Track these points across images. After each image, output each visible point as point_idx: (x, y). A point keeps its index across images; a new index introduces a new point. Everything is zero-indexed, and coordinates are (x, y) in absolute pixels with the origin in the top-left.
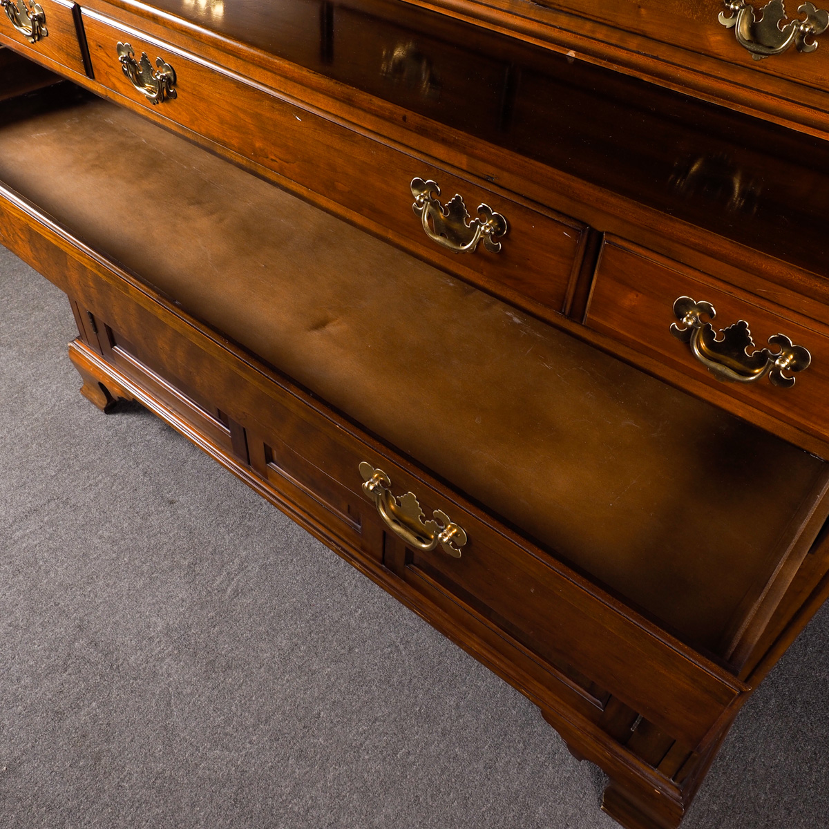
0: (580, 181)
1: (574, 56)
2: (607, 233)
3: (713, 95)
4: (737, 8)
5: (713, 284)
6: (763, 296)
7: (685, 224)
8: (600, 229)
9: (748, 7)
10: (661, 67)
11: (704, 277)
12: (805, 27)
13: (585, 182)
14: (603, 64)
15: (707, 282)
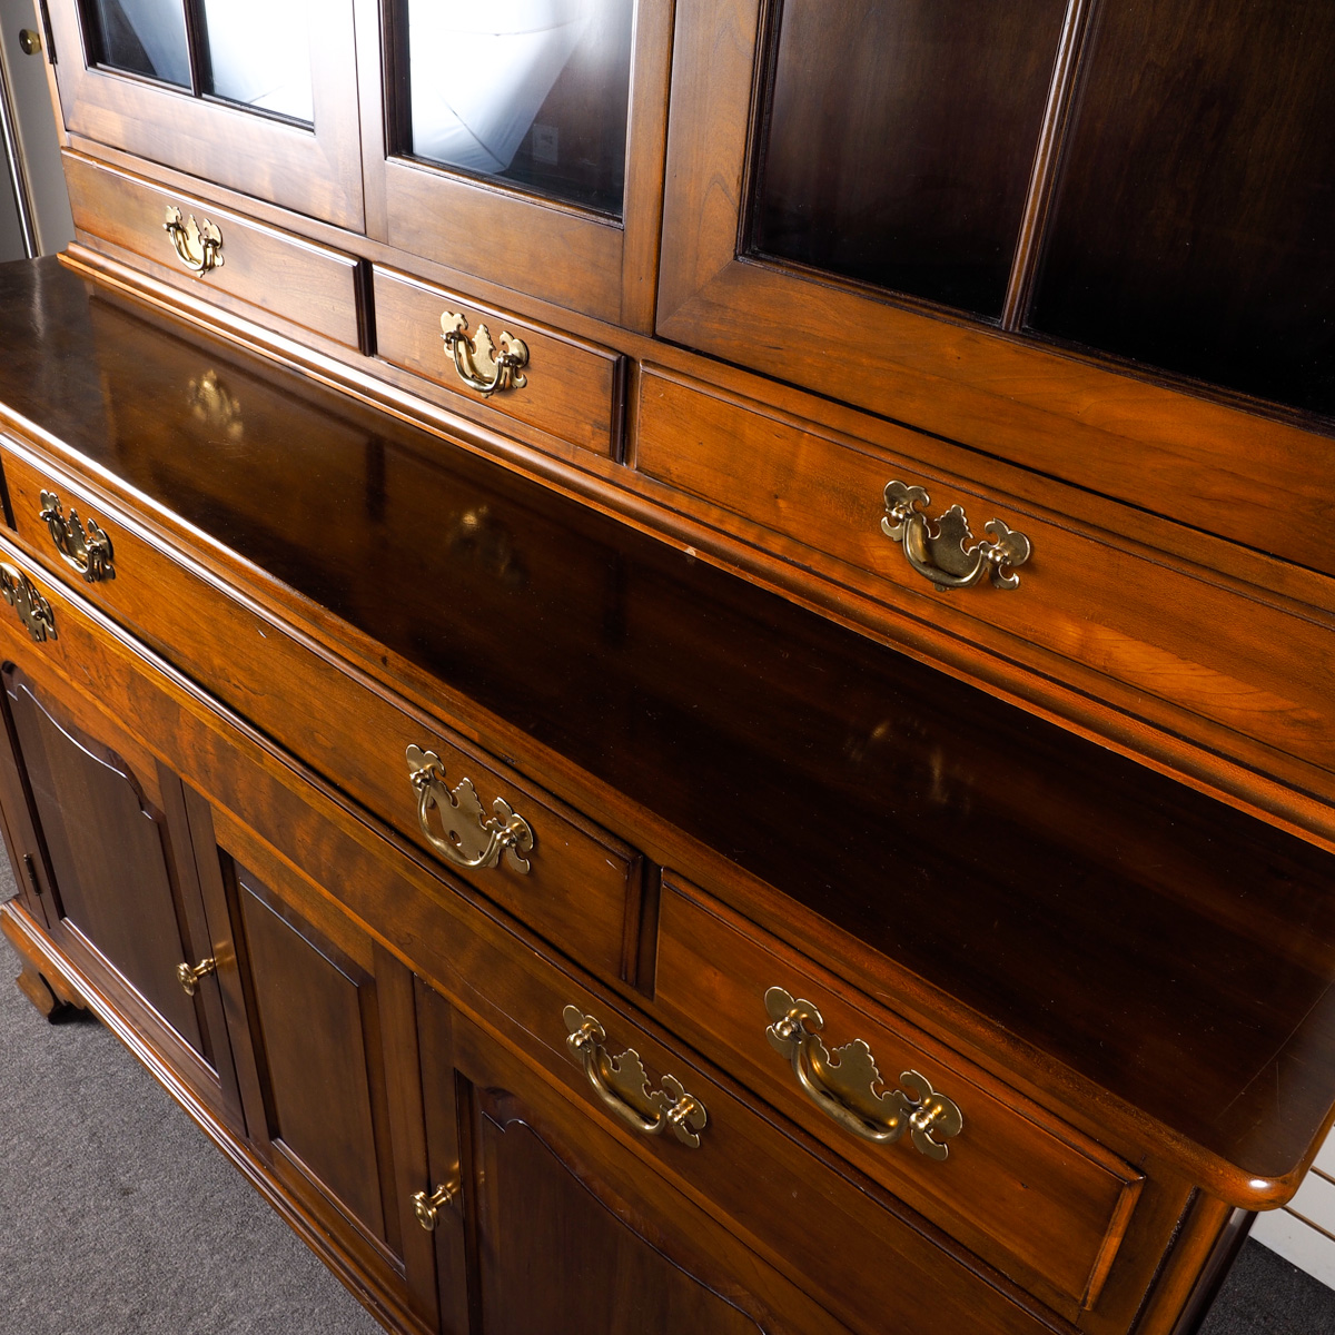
0: (613, 790)
1: (694, 554)
2: (668, 869)
3: (885, 634)
4: (901, 516)
5: (813, 974)
6: (887, 1003)
7: (755, 881)
8: (658, 861)
9: (917, 515)
10: (815, 585)
11: (801, 960)
12: (995, 554)
13: (619, 794)
14: (733, 570)
15: (804, 969)
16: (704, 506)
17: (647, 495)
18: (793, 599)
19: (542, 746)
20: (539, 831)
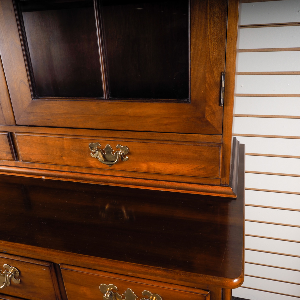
0: (38, 248)
1: (45, 178)
2: (62, 264)
3: (100, 182)
4: (95, 151)
5: (110, 276)
6: (132, 275)
7: (86, 257)
8: (58, 263)
9: (99, 150)
10: (79, 175)
11: (106, 274)
12: (120, 153)
13: (40, 248)
14: (56, 179)
15: (107, 276)
16: (43, 165)
17: (27, 167)
18: (74, 181)
19: (13, 243)
20: (20, 269)
